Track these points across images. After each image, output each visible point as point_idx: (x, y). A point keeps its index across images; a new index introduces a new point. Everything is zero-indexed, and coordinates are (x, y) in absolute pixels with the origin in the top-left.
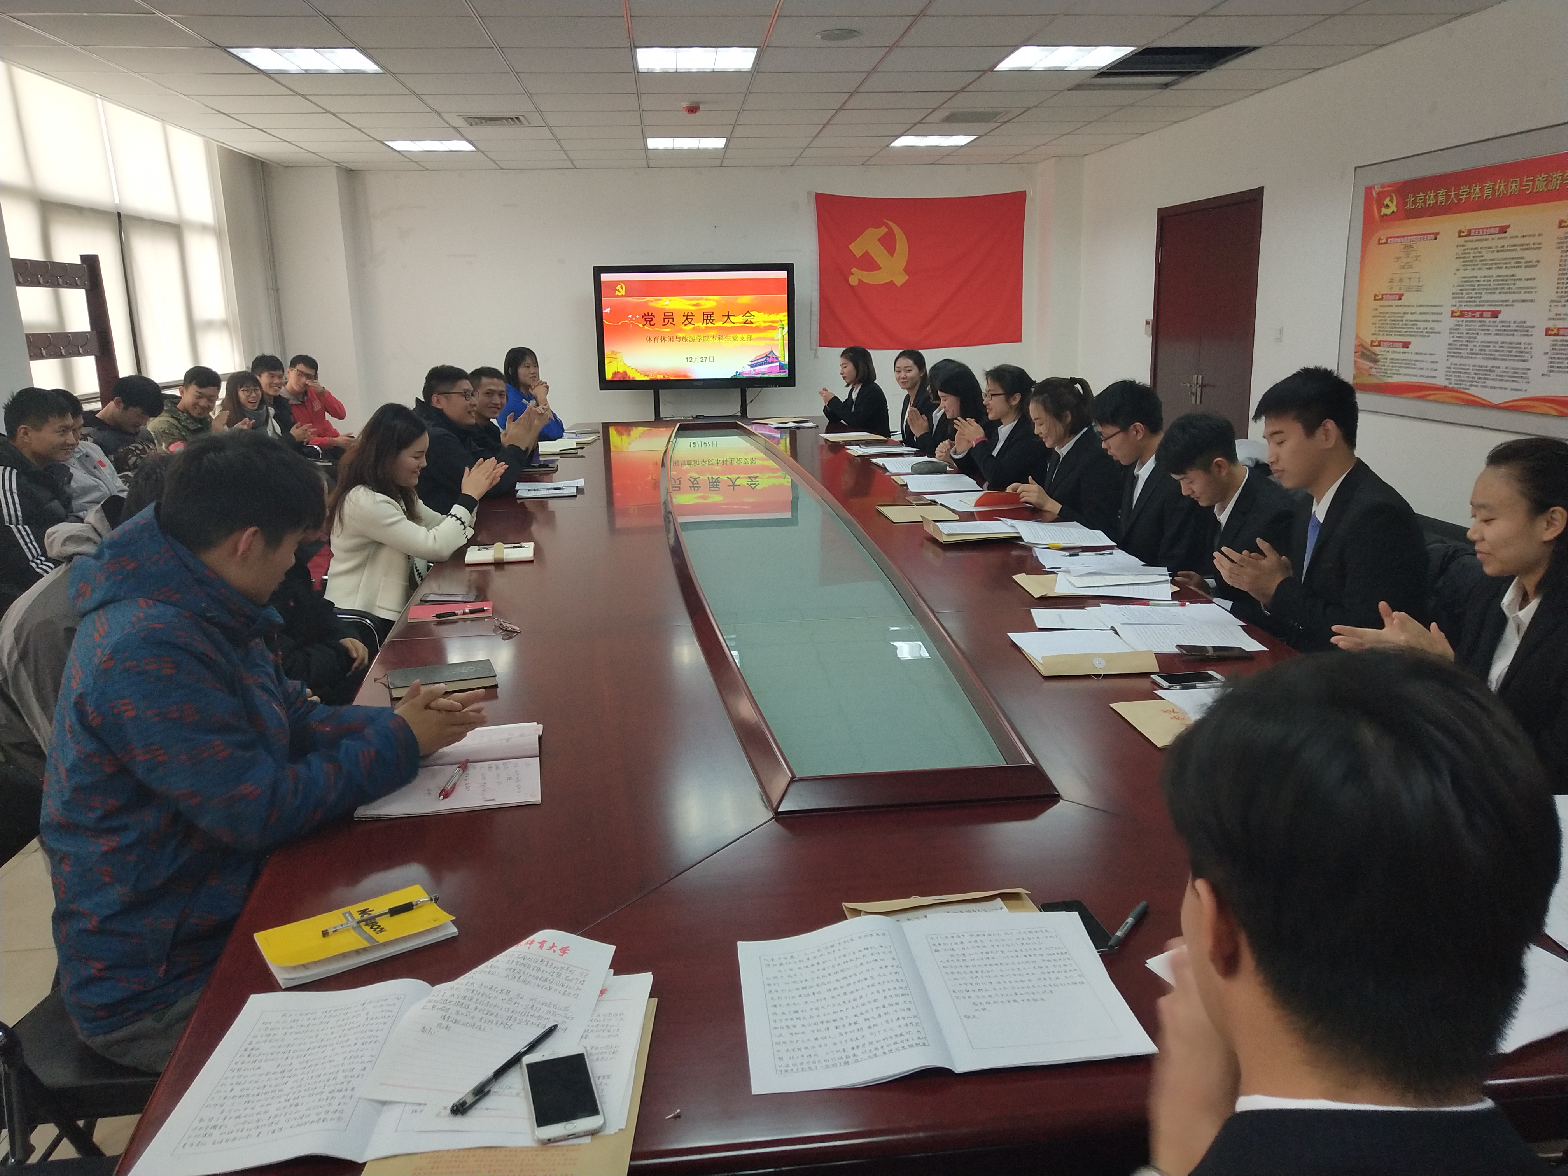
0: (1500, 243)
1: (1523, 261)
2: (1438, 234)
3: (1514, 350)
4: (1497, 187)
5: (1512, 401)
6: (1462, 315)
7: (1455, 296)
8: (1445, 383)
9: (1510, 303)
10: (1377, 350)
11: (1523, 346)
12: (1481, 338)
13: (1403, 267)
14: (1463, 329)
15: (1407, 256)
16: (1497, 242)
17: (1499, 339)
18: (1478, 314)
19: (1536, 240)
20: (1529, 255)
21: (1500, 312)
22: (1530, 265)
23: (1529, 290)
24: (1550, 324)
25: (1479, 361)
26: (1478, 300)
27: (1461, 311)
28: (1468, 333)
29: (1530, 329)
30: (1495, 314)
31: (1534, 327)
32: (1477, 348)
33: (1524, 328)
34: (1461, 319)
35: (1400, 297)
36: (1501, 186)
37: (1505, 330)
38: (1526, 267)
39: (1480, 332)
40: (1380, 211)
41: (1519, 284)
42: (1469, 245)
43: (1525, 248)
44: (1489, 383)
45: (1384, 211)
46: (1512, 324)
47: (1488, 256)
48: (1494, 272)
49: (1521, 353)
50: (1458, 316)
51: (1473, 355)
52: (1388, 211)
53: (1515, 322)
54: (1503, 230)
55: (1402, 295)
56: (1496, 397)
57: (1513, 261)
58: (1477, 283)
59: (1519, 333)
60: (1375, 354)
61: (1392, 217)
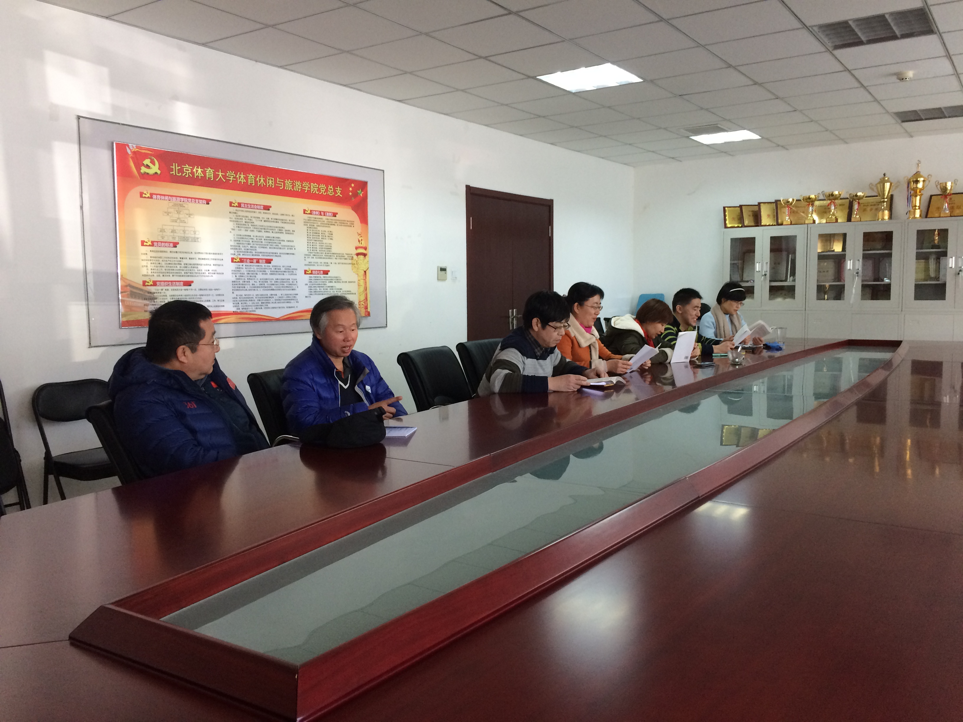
0: (266, 216)
1: (284, 230)
2: (210, 200)
3: (285, 284)
4: (258, 179)
5: (293, 313)
6: (241, 260)
7: (233, 248)
8: (234, 309)
9: (279, 254)
10: (153, 289)
11: (291, 281)
12: (260, 276)
13: (173, 221)
14: (244, 271)
15: (179, 212)
16: (263, 215)
17: (275, 277)
18: (255, 261)
19: (291, 218)
20: (287, 227)
21: (272, 260)
22: (288, 232)
23: (291, 248)
24: (307, 268)
25: (261, 292)
26: (254, 252)
28: (247, 274)
29: (294, 271)
30: (269, 261)
31: (296, 269)
32: (257, 284)
33: (290, 270)
34: (241, 264)
35: (175, 245)
36: (261, 181)
37: (277, 270)
38: (286, 233)
39: (258, 273)
41: (283, 243)
42: (240, 213)
43: (284, 222)
44: (270, 305)
45: (143, 170)
46: (281, 268)
47: (257, 223)
48: (263, 234)
49: (292, 285)
50: (238, 262)
51: (254, 288)
53: (283, 267)
54: (267, 208)
55: (178, 243)
56: (277, 314)
57: (276, 229)
58: (251, 241)
59: (287, 273)
60: (151, 293)
61: (155, 177)
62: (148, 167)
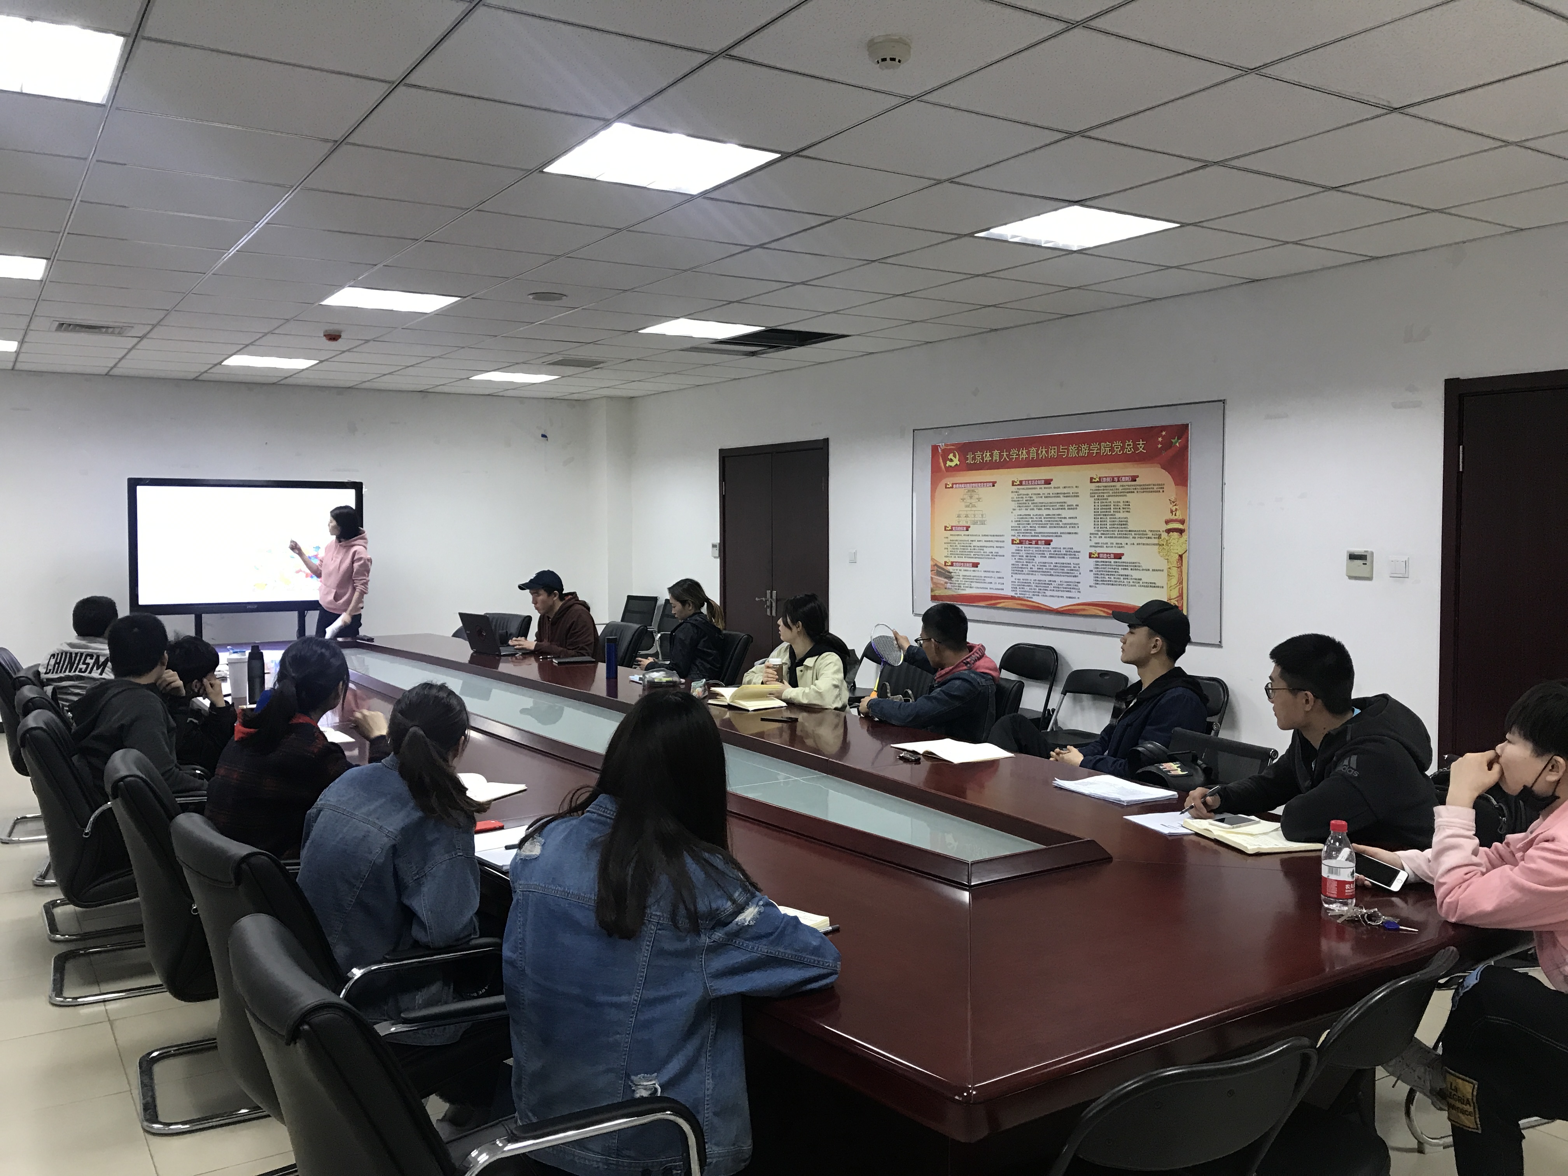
0: (1046, 491)
1: (1066, 505)
2: (996, 482)
3: (1065, 569)
4: (1040, 452)
5: (1074, 605)
6: (1021, 542)
7: (1013, 529)
8: (1013, 594)
9: (1059, 534)
10: (950, 569)
11: (1072, 566)
12: (1038, 559)
13: (967, 506)
14: (1023, 553)
15: (971, 497)
16: (1044, 490)
17: (1054, 560)
18: (1034, 542)
19: (1075, 490)
20: (1071, 501)
21: (1051, 541)
22: (1071, 507)
23: (1073, 526)
24: (1092, 550)
25: (1039, 577)
26: (1033, 532)
27: (1020, 540)
28: (1027, 556)
29: (1077, 554)
30: (1048, 543)
31: (1079, 552)
32: (1035, 569)
33: (1072, 553)
34: (1020, 546)
35: (967, 528)
36: (1043, 452)
37: (1057, 553)
38: (1068, 509)
39: (1037, 555)
40: (945, 464)
41: (1064, 521)
42: (1021, 492)
43: (1066, 495)
44: (1048, 593)
45: (949, 463)
46: (1062, 550)
47: (1037, 500)
48: (1044, 512)
49: (1072, 571)
50: (1018, 544)
51: (1032, 572)
52: (953, 464)
53: (1064, 548)
54: (1048, 482)
55: (969, 527)
56: (1055, 604)
57: (1058, 505)
58: (1030, 520)
59: (1069, 556)
60: (949, 572)
61: (956, 469)
62: (951, 460)
